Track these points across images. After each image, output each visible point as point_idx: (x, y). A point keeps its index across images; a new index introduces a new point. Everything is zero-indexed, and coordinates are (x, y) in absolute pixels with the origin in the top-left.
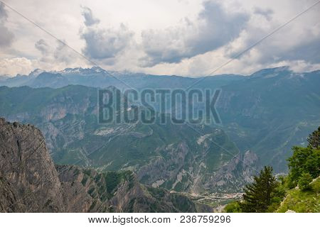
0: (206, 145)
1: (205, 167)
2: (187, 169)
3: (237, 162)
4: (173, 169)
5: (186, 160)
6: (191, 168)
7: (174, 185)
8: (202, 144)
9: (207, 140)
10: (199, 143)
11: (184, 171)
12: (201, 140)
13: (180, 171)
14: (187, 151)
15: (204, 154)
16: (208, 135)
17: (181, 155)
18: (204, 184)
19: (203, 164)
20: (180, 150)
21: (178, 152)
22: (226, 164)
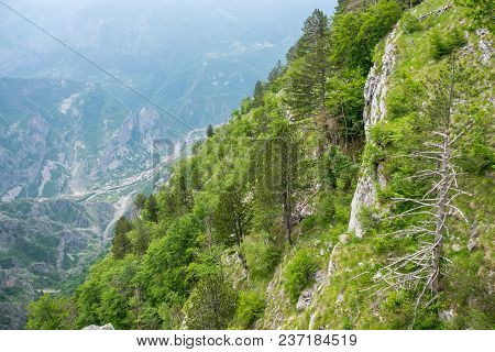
0: (76, 112)
1: (84, 147)
2: (55, 158)
3: (130, 127)
4: (31, 164)
5: (49, 144)
6: (61, 155)
7: (41, 188)
8: (69, 112)
9: (76, 104)
10: (63, 112)
11: (51, 163)
12: (65, 106)
13: (44, 163)
14: (47, 130)
15: (77, 128)
16: (76, 95)
17: (38, 138)
18: (89, 173)
19: (78, 143)
20: (34, 131)
21: (31, 134)
22: (114, 135)
